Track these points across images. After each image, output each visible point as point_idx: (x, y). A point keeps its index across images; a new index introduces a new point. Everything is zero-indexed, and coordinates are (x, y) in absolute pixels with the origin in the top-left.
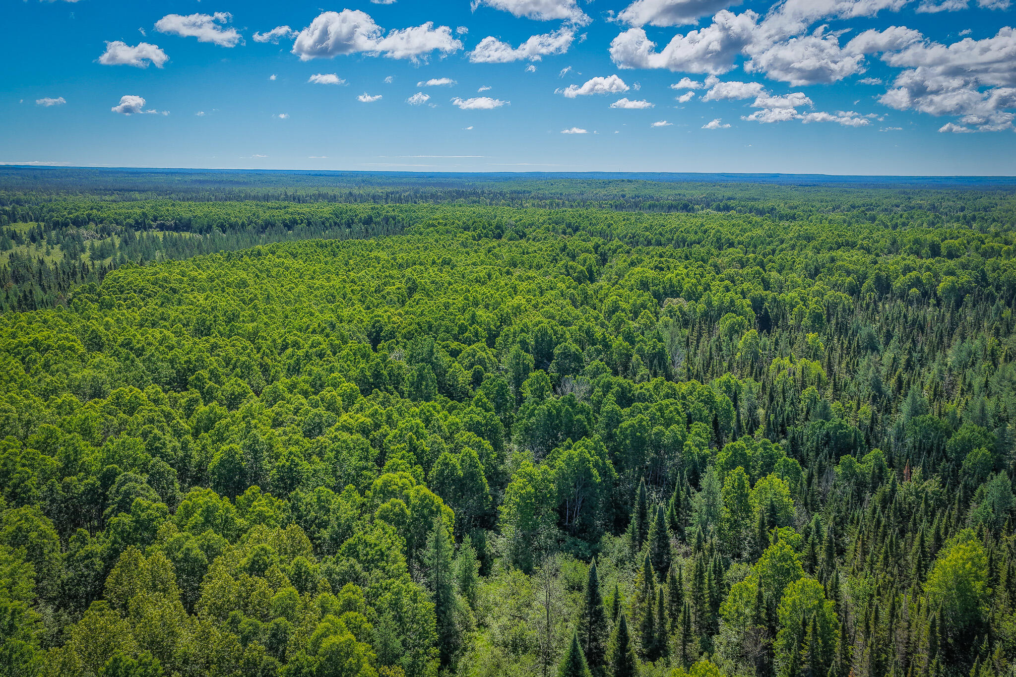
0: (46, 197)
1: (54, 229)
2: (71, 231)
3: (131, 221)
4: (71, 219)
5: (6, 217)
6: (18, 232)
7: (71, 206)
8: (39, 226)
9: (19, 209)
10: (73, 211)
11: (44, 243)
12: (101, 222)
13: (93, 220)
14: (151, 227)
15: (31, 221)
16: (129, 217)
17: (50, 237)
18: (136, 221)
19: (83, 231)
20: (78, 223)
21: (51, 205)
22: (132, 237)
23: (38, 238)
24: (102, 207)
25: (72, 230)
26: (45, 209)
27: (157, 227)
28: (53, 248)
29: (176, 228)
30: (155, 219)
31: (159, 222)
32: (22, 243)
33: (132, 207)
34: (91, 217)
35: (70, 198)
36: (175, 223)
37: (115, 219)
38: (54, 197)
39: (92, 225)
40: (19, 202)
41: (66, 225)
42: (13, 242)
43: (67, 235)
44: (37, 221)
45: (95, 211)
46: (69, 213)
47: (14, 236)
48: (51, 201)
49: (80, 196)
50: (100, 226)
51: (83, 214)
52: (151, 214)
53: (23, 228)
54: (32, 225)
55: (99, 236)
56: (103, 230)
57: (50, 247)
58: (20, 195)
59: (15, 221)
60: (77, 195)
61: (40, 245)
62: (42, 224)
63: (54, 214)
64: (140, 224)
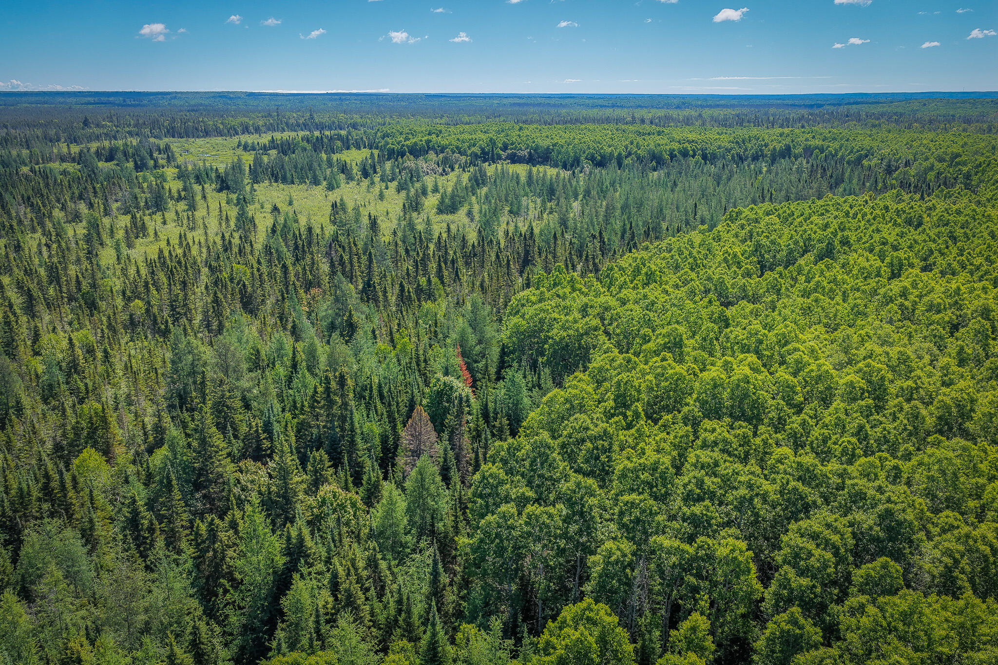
0: (380, 120)
1: (389, 159)
2: (408, 164)
3: (476, 150)
4: (408, 146)
5: (339, 143)
6: (348, 162)
7: (406, 130)
8: (372, 155)
9: (354, 134)
10: (410, 136)
11: (377, 179)
12: (442, 152)
13: (433, 148)
14: (499, 157)
15: (365, 147)
16: (474, 145)
17: (384, 171)
18: (483, 149)
19: (421, 163)
20: (417, 152)
21: (386, 129)
22: (483, 174)
23: (371, 171)
24: (441, 132)
25: (410, 162)
26: (379, 134)
27: (507, 158)
28: (387, 188)
29: (531, 160)
30: (505, 148)
31: (509, 152)
32: (352, 179)
33: (475, 131)
34: (431, 144)
35: (403, 121)
36: (530, 153)
37: (457, 147)
38: (388, 120)
39: (432, 155)
40: (354, 126)
41: (403, 155)
42: (342, 176)
43: (404, 169)
44: (371, 148)
45: (434, 136)
46: (407, 139)
47: (344, 169)
48: (384, 124)
49: (412, 119)
50: (441, 156)
51: (420, 139)
52: (501, 140)
53: (354, 157)
54: (365, 153)
55: (440, 170)
56: (445, 161)
57: (384, 184)
58: (357, 118)
59: (348, 148)
60: (409, 118)
61: (373, 183)
62: (376, 152)
63: (388, 139)
64: (487, 153)
